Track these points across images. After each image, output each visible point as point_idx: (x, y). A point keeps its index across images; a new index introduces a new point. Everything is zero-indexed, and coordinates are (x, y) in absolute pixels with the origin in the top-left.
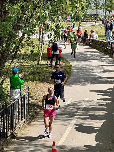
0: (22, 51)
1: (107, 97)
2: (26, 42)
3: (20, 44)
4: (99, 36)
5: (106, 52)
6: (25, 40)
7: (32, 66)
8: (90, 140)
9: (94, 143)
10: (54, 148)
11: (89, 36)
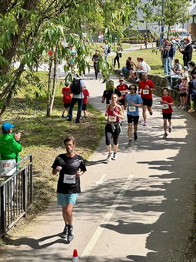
0: (20, 94)
1: (167, 172)
2: (27, 77)
3: (17, 81)
4: (153, 68)
6: (24, 74)
7: (38, 120)
8: (138, 245)
9: (144, 252)
10: (77, 260)
11: (134, 67)
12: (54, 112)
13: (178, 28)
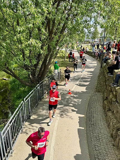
1: (91, 73)
2: (60, 51)
3: (58, 52)
4: (89, 50)
5: (92, 56)
6: (59, 50)
7: (62, 61)
8: (84, 89)
9: (85, 91)
10: (70, 92)
11: (85, 49)
12: (66, 60)
13: (96, 40)
